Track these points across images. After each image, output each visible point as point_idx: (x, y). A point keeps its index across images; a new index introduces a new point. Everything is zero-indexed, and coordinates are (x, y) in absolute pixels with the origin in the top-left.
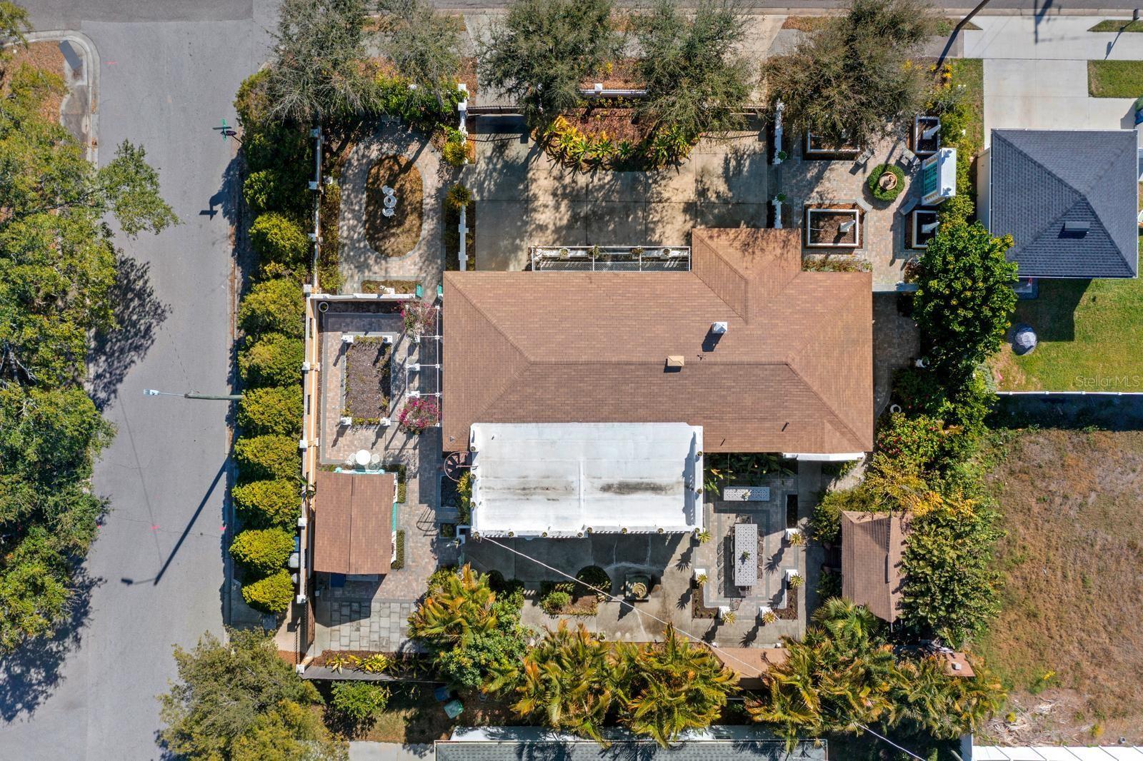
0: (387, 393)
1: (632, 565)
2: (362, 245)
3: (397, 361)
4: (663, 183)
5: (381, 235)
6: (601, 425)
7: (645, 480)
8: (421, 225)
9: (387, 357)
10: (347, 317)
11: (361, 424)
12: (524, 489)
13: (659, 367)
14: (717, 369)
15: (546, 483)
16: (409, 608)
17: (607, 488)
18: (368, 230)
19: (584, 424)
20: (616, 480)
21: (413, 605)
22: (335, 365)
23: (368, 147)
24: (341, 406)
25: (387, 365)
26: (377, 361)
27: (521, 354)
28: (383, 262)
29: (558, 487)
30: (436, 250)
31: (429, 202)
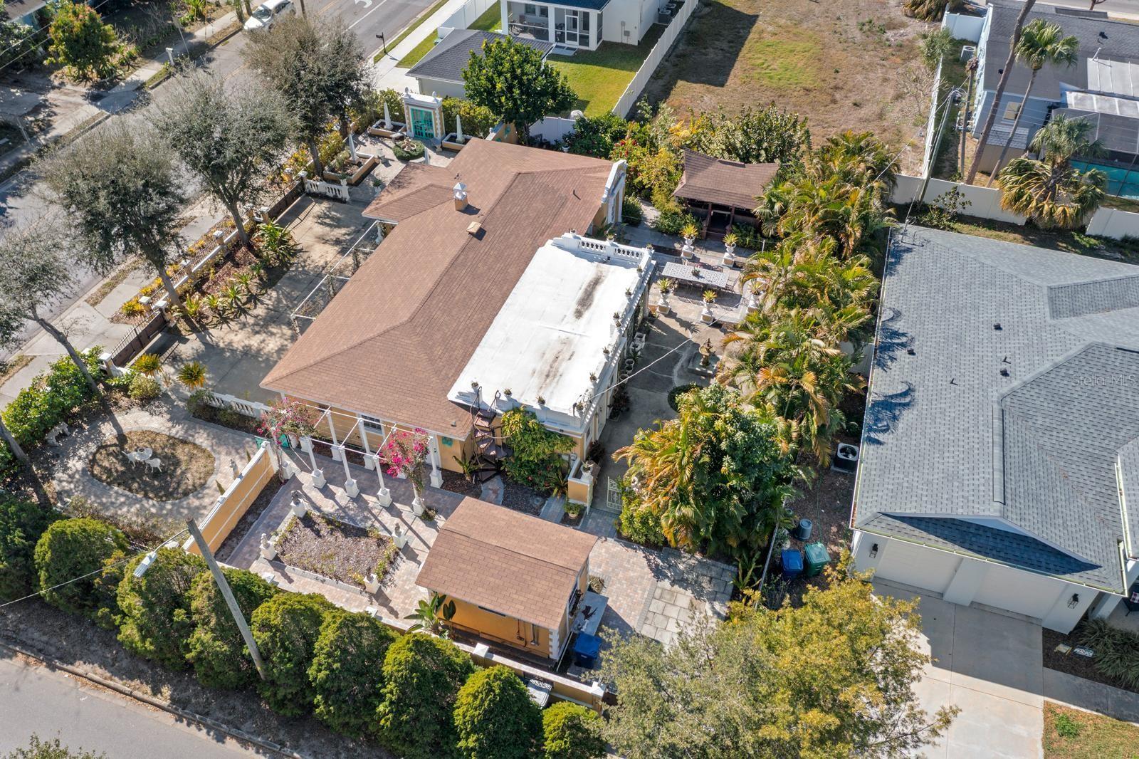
0: (363, 533)
1: (679, 364)
2: (169, 507)
3: (331, 511)
4: (309, 262)
5: (174, 485)
6: (508, 301)
7: (584, 287)
8: (194, 444)
9: (319, 520)
10: (241, 549)
11: (386, 572)
12: (547, 376)
13: (472, 242)
14: (498, 210)
15: (550, 357)
16: (663, 589)
17: (579, 314)
18: (156, 496)
19: (501, 312)
20: (574, 306)
21: (660, 584)
22: (291, 581)
23: (66, 469)
24: (348, 591)
25: (329, 522)
26: (318, 533)
27: (394, 328)
28: (206, 491)
29: (559, 349)
30: (233, 439)
31: (178, 431)
